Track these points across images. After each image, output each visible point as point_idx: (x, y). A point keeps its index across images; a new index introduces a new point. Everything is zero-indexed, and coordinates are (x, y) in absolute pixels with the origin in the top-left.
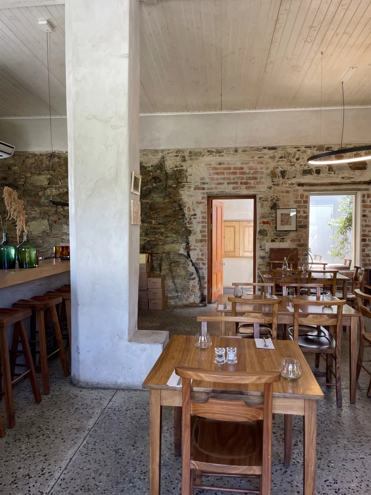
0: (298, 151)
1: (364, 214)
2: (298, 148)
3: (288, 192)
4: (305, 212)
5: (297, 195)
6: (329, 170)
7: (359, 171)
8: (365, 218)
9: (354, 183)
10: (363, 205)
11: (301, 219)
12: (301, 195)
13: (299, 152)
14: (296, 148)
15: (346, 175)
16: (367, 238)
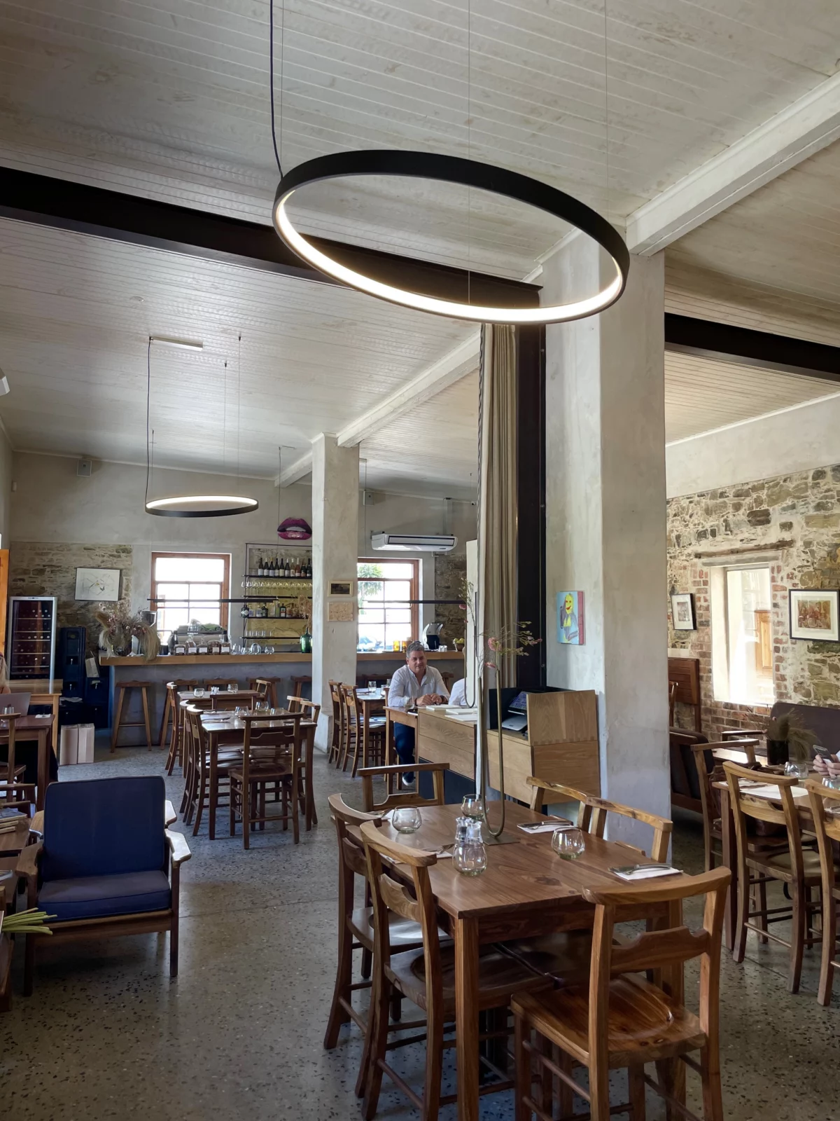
0: (691, 502)
1: (775, 602)
2: (691, 498)
3: (685, 568)
4: (706, 600)
5: (695, 572)
6: (726, 530)
7: (761, 526)
8: (776, 610)
9: (759, 548)
10: (774, 585)
11: (701, 612)
12: (700, 572)
13: (692, 504)
14: (688, 498)
15: (746, 535)
16: (781, 646)
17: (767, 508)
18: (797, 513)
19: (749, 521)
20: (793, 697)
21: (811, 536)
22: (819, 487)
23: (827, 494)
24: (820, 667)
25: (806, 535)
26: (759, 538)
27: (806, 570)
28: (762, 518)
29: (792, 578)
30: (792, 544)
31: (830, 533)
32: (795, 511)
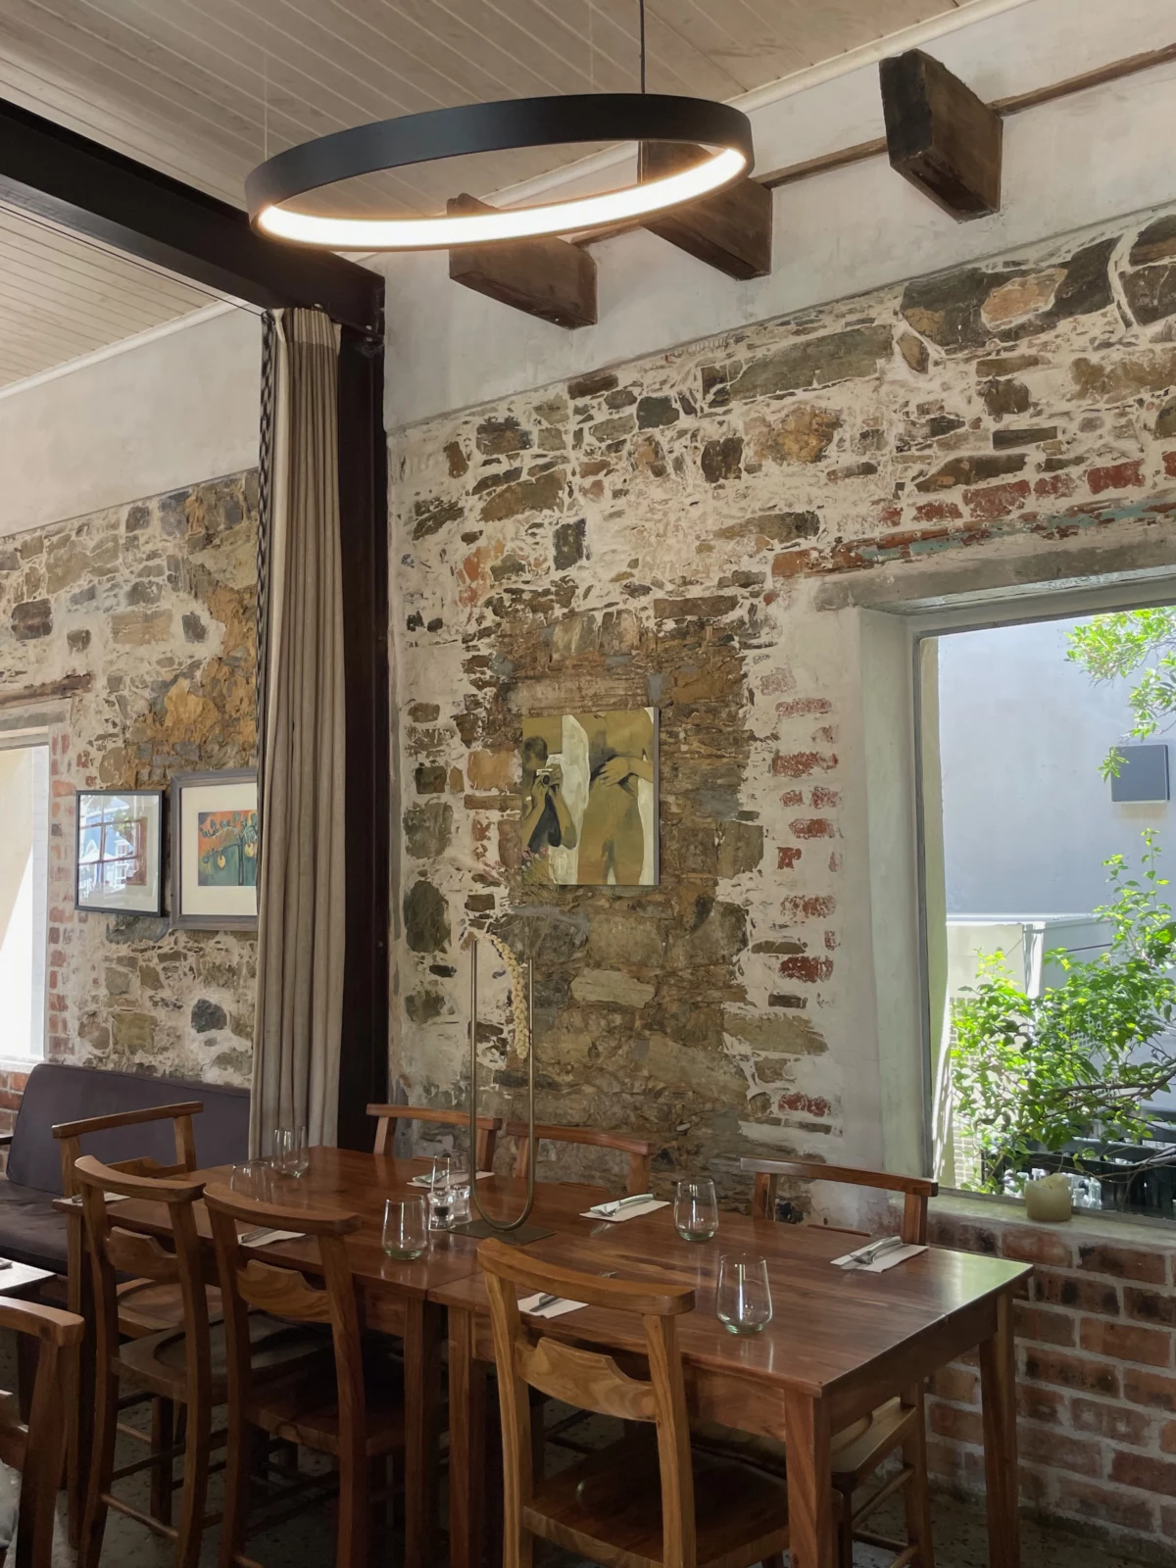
1: (54, 821)
7: (35, 641)
8: (57, 839)
10: (54, 783)
15: (8, 662)
16: (61, 927)
17: (46, 596)
18: (97, 608)
19: (14, 628)
20: (77, 1048)
21: (121, 664)
22: (137, 547)
23: (151, 563)
24: (126, 975)
25: (111, 663)
26: (31, 669)
27: (110, 745)
28: (36, 621)
29: (85, 765)
30: (88, 682)
31: (156, 657)
32: (94, 603)
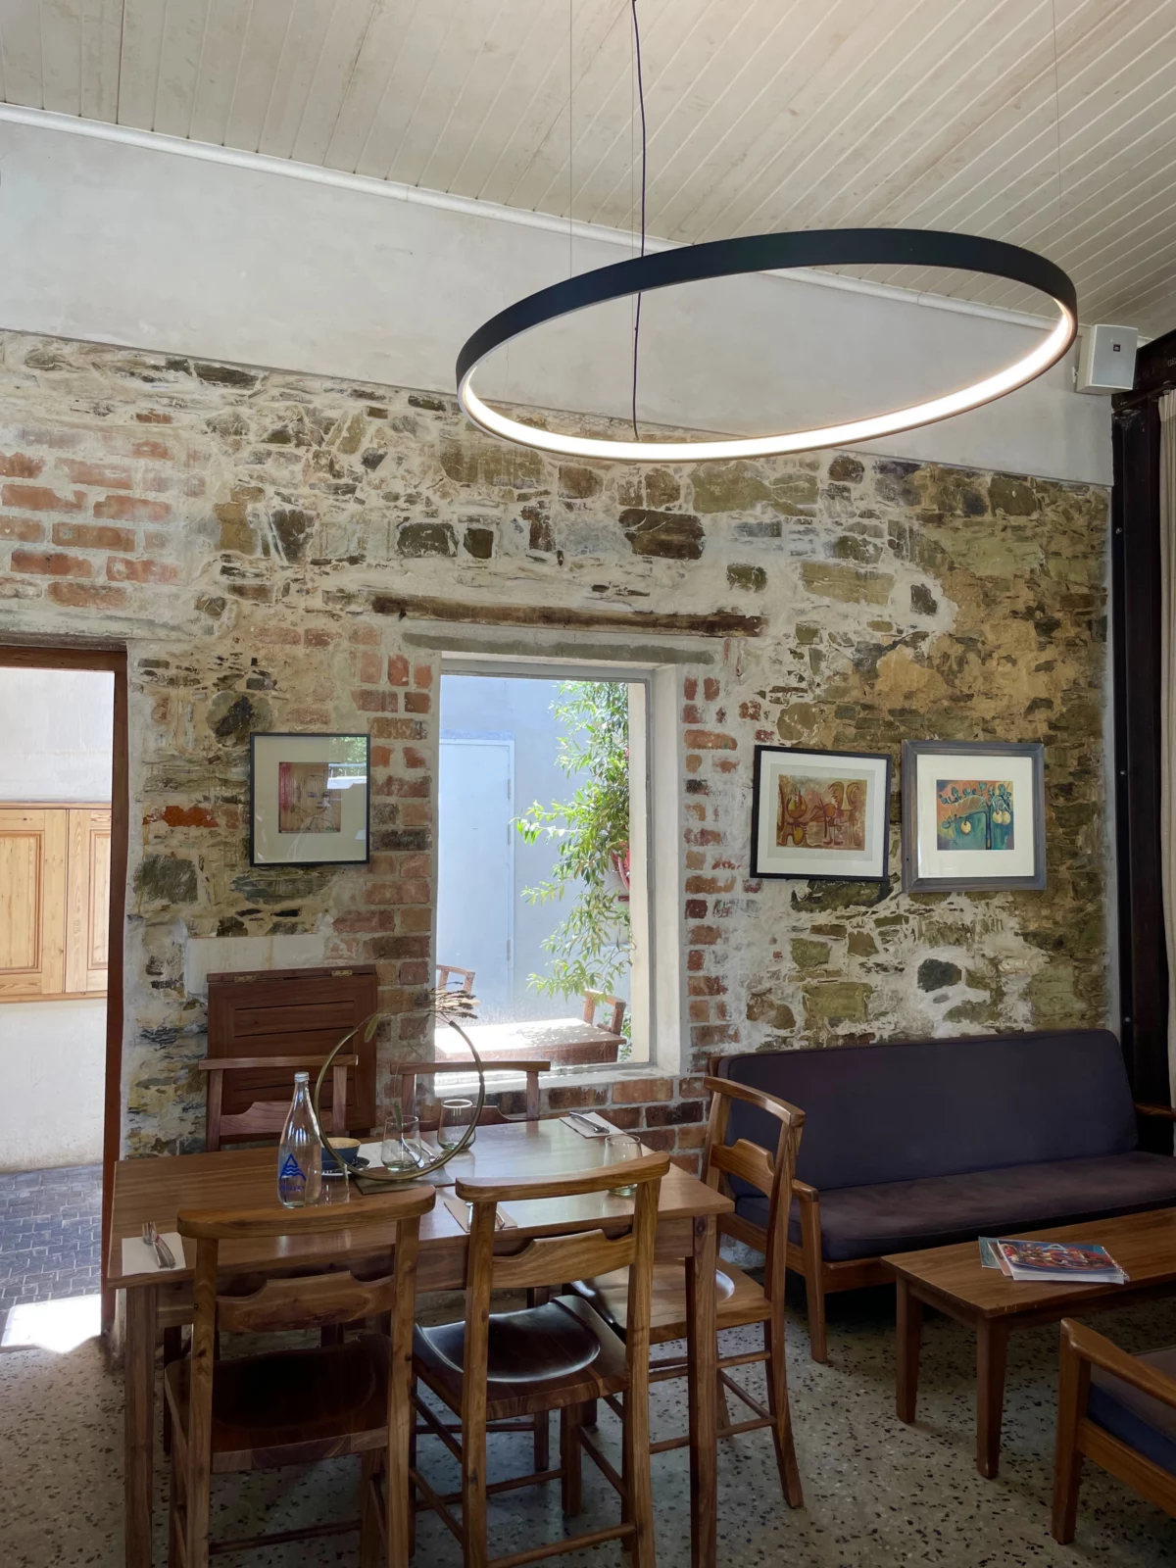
0: (375, 413)
1: (691, 776)
2: (371, 396)
3: (318, 640)
4: (413, 761)
5: (371, 661)
6: (534, 543)
7: (671, 561)
8: (698, 798)
9: (648, 622)
10: (689, 732)
11: (392, 800)
12: (392, 664)
13: (378, 422)
14: (360, 395)
15: (612, 575)
16: (710, 899)
17: (692, 512)
18: (780, 548)
19: (630, 537)
20: (743, 1033)
21: (815, 616)
23: (865, 521)
25: (802, 612)
26: (655, 593)
28: (676, 538)
29: (755, 717)
